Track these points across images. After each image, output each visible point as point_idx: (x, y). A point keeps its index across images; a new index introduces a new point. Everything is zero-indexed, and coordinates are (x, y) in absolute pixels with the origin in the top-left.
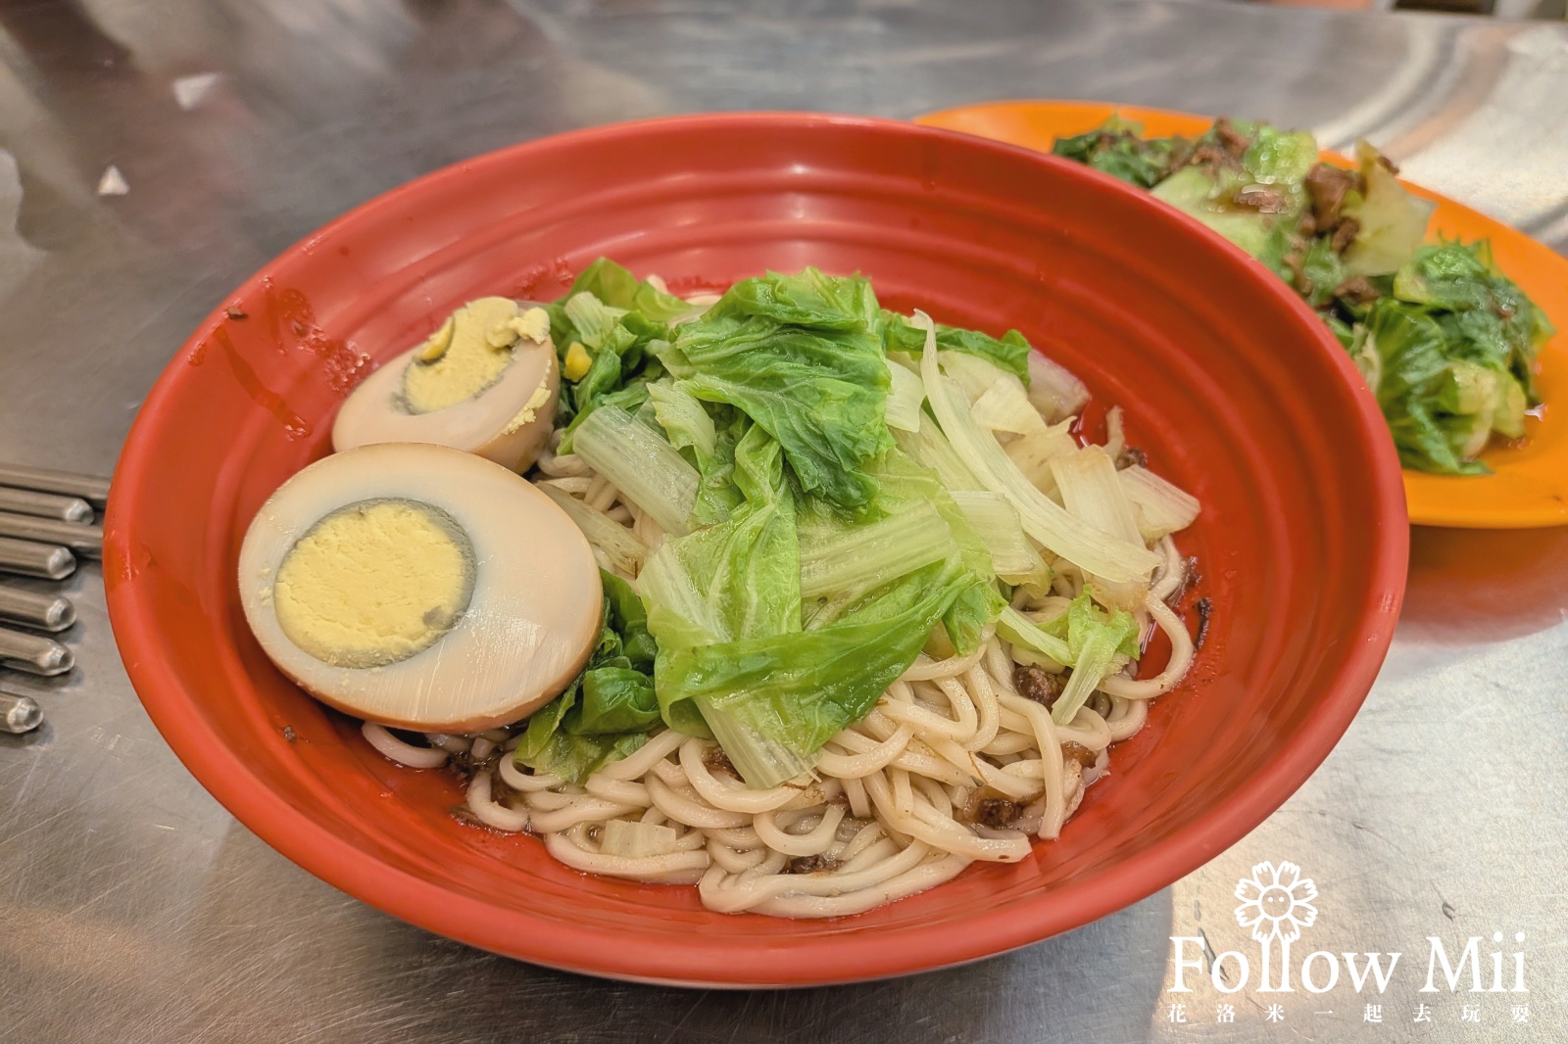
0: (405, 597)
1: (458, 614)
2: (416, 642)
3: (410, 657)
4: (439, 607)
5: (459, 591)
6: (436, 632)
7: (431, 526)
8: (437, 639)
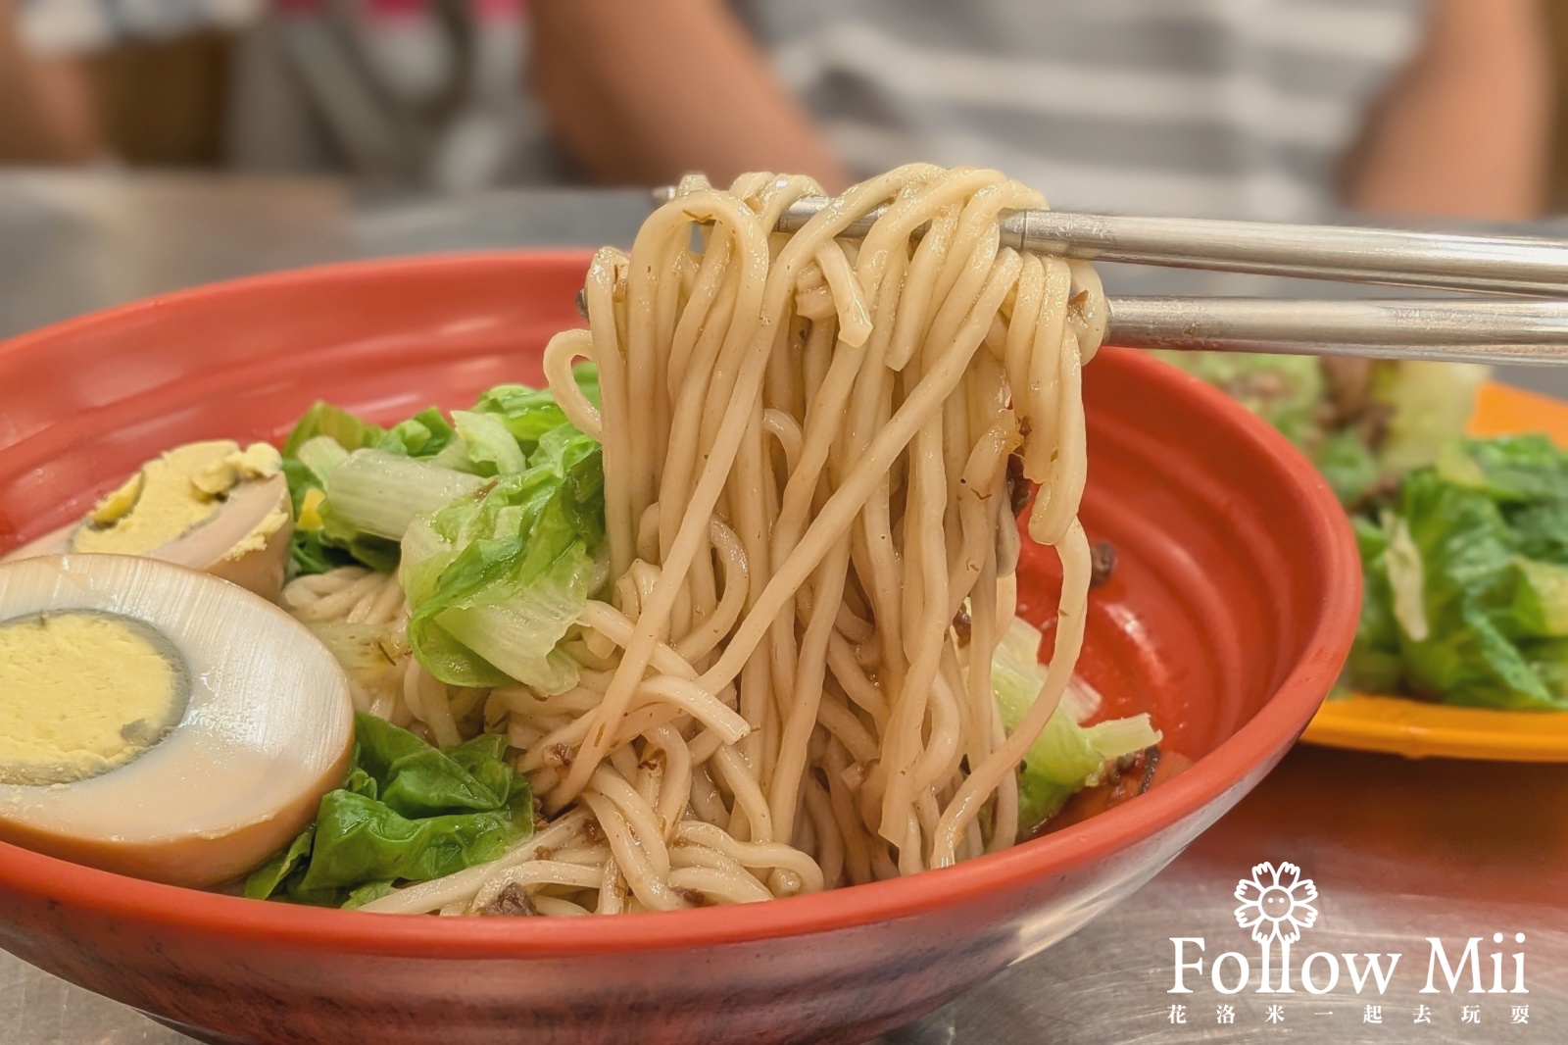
0: (98, 710)
1: (169, 728)
2: (110, 759)
3: (102, 774)
4: (143, 720)
5: (169, 706)
6: (137, 748)
7: (131, 637)
8: (138, 755)
